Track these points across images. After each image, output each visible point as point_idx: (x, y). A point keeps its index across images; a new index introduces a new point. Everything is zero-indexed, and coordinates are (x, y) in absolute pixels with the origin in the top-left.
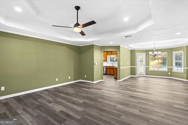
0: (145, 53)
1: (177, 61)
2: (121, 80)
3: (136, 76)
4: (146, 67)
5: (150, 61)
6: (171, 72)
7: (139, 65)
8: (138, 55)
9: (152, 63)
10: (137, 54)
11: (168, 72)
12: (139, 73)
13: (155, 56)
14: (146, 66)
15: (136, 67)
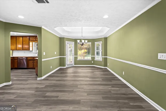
0: (74, 42)
1: (97, 51)
2: (43, 78)
3: (65, 67)
4: (75, 57)
5: (78, 50)
6: (94, 61)
7: (68, 55)
8: (68, 44)
9: (80, 52)
10: (66, 42)
11: (92, 60)
12: (68, 63)
13: (82, 45)
14: (75, 55)
15: (65, 57)
